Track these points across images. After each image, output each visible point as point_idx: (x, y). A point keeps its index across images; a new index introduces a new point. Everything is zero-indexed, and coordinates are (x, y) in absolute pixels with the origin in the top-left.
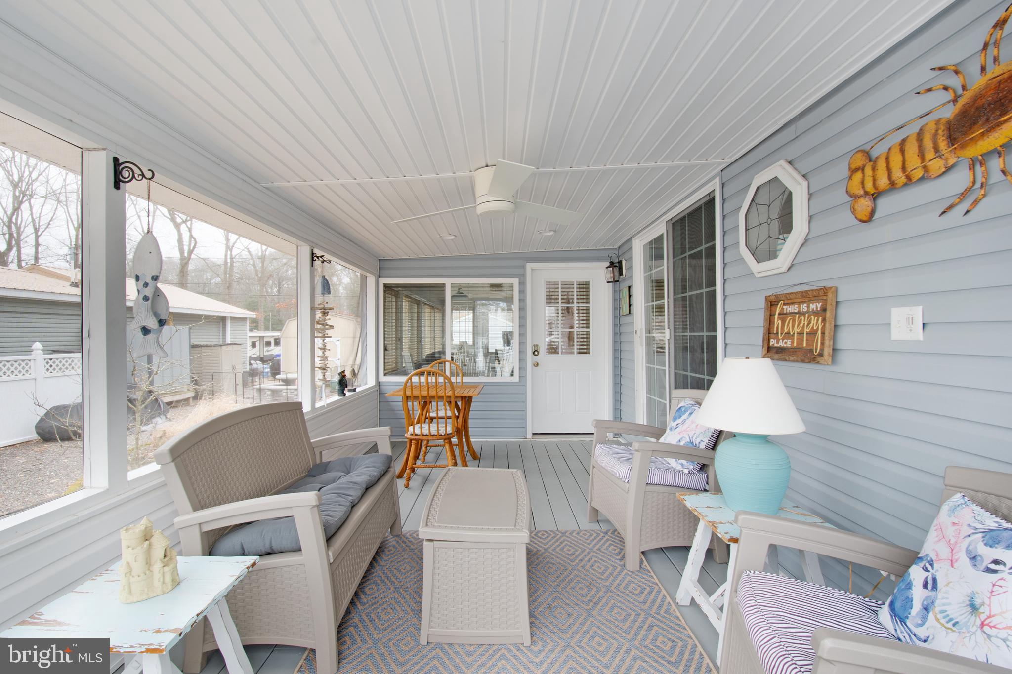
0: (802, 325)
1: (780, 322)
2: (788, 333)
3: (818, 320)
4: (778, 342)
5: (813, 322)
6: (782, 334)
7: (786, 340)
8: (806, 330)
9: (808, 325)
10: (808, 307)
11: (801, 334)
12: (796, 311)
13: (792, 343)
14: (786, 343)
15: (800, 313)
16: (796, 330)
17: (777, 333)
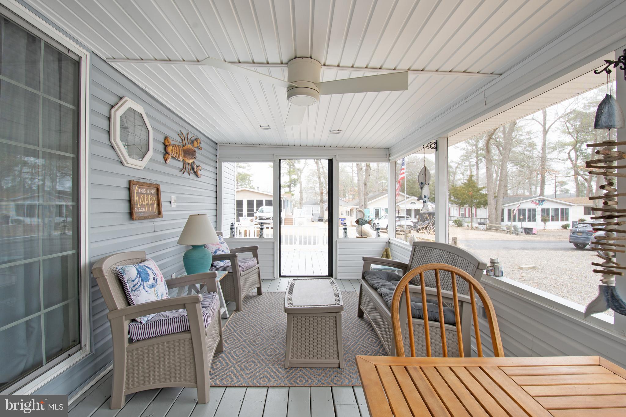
0: (148, 200)
1: (137, 197)
2: (142, 204)
3: (154, 198)
4: (138, 210)
5: (152, 199)
6: (139, 204)
7: (142, 208)
8: (150, 203)
9: (151, 200)
10: (150, 191)
11: (148, 204)
12: (145, 192)
13: (145, 209)
14: (142, 209)
15: (147, 194)
16: (146, 203)
17: (137, 204)
